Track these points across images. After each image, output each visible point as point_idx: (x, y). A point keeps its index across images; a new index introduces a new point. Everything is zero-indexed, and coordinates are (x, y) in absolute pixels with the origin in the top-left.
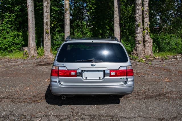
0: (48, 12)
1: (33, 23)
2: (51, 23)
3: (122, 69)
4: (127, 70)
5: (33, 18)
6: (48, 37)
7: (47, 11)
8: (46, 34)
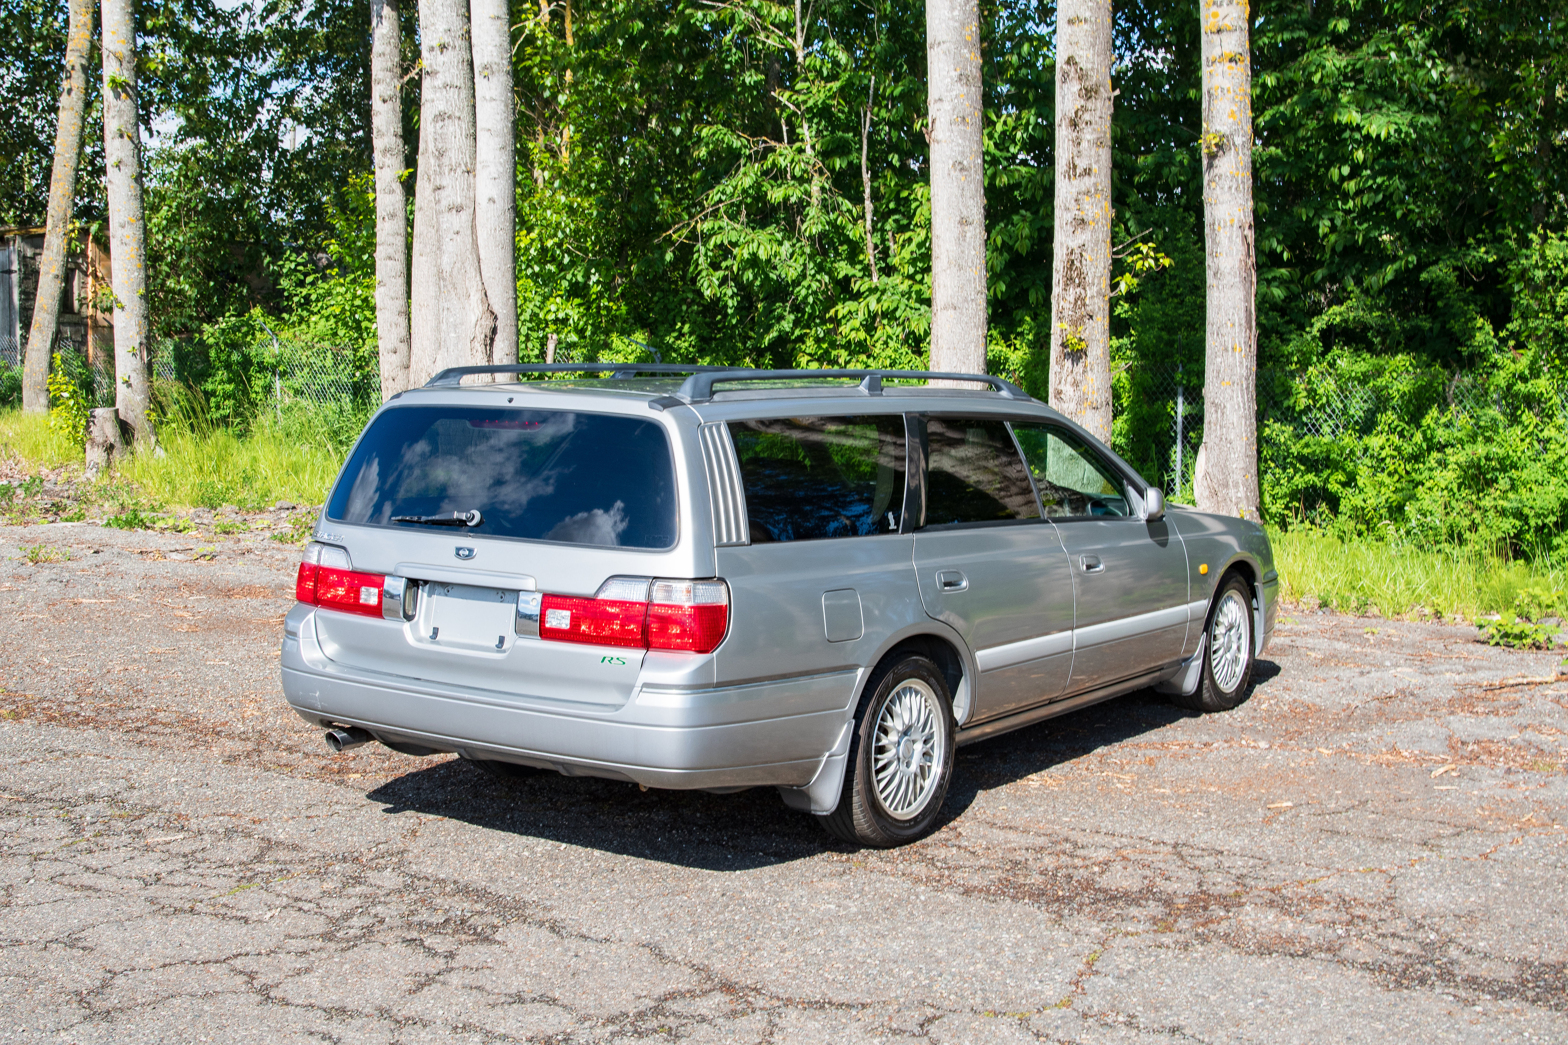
0: (1087, 172)
1: (960, 268)
2: (1118, 268)
3: (615, 592)
4: (648, 605)
5: (964, 222)
6: (1076, 384)
7: (1082, 164)
8: (1068, 363)
